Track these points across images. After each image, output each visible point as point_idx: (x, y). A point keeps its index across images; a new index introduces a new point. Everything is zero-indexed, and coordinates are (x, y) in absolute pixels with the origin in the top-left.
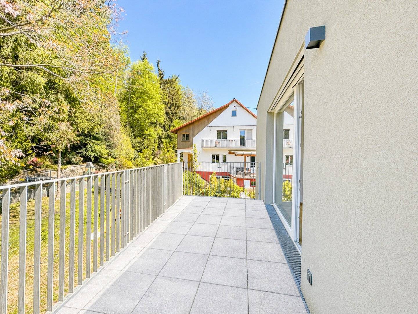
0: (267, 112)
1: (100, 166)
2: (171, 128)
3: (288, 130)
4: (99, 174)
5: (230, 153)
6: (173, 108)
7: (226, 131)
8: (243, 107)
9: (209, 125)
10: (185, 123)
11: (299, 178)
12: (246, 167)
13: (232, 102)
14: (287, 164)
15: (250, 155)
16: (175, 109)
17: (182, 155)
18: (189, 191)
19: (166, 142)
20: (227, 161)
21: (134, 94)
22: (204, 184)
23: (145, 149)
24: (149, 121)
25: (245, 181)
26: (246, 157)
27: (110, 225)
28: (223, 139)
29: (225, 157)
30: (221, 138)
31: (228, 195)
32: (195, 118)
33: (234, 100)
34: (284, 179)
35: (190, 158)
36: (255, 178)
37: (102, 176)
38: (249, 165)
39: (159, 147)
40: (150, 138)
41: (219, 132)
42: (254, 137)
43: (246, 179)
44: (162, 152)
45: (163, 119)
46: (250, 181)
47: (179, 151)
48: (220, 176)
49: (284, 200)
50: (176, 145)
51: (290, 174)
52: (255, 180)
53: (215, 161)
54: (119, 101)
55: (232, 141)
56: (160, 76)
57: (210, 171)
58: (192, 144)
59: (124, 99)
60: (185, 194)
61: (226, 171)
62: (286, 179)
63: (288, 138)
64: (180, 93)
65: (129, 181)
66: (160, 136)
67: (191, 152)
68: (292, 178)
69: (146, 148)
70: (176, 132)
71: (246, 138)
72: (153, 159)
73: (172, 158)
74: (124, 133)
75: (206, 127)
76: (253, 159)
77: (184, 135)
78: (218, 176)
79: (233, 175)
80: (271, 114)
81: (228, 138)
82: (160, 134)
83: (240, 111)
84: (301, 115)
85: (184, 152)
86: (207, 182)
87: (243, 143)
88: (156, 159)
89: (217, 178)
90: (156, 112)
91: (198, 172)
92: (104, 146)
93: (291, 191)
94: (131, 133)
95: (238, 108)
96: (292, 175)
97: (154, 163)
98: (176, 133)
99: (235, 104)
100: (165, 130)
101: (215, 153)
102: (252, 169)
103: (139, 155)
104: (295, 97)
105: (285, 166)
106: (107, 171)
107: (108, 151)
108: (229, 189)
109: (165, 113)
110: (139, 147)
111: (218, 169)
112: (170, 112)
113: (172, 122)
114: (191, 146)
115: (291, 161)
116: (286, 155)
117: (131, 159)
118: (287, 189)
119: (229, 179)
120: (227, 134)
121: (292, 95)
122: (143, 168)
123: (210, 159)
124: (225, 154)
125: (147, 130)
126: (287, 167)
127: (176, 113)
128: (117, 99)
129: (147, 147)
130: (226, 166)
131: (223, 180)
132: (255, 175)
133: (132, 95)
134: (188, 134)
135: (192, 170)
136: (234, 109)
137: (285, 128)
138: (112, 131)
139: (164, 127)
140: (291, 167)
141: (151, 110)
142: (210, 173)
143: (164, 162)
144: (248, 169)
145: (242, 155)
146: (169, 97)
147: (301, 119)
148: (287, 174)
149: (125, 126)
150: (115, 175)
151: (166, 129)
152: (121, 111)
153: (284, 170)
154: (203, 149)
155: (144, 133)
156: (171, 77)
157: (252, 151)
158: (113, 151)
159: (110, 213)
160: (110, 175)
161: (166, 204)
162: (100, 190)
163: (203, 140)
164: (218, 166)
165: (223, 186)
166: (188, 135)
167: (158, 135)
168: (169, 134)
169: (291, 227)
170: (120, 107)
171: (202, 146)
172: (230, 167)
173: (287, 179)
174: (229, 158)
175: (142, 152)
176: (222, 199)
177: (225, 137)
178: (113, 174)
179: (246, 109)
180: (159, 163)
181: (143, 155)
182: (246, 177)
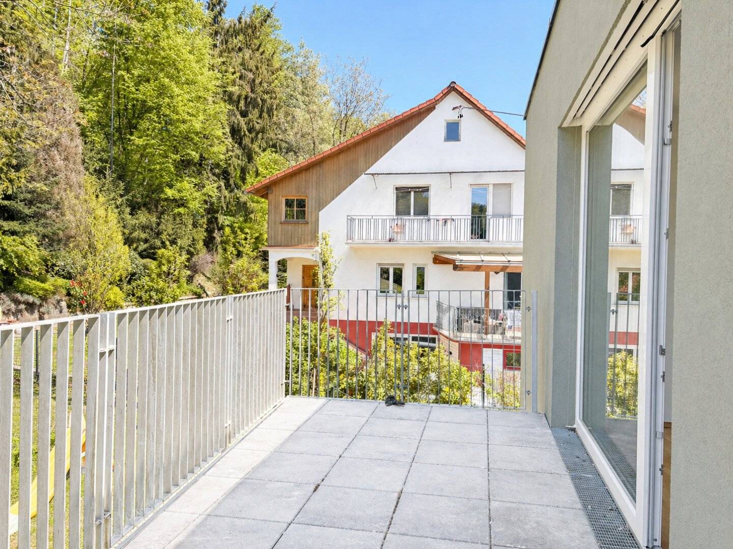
0: (560, 128)
1: (17, 302)
2: (250, 179)
3: (628, 187)
4: (17, 327)
5: (438, 260)
6: (254, 114)
7: (426, 189)
8: (482, 111)
9: (372, 170)
10: (293, 163)
11: (662, 342)
12: (491, 307)
13: (445, 94)
14: (622, 297)
15: (504, 269)
16: (260, 117)
17: (282, 265)
18: (305, 384)
19: (231, 226)
20: (427, 287)
21: (128, 70)
22: (353, 361)
23: (164, 246)
24: (177, 157)
25: (486, 352)
26: (492, 273)
27: (50, 493)
28: (415, 214)
29: (421, 274)
30: (409, 214)
31: (433, 397)
32: (326, 148)
33: (452, 89)
34: (611, 346)
35: (310, 275)
36: (518, 342)
37: (26, 331)
38: (498, 301)
39: (209, 243)
40: (181, 210)
41: (402, 193)
42: (518, 207)
43: (488, 346)
44: (218, 258)
45: (223, 149)
46: (501, 351)
47: (275, 255)
48: (406, 336)
49: (613, 412)
50: (265, 236)
51: (633, 329)
52: (518, 347)
53: (391, 288)
54: (79, 89)
55: (445, 221)
56: (212, 10)
57: (372, 318)
58: (316, 231)
59: (95, 84)
60: (294, 394)
61: (423, 320)
62: (619, 346)
63: (627, 212)
64: (276, 64)
65: (114, 347)
66: (212, 204)
67: (311, 257)
68: (638, 345)
69: (168, 243)
70: (264, 191)
71: (490, 211)
72: (190, 279)
73: (251, 276)
74: (97, 196)
75: (363, 177)
76: (514, 280)
77: (289, 204)
78: (399, 335)
79: (446, 333)
80: (570, 133)
81: (433, 210)
82: (214, 200)
83: (471, 123)
84: (668, 135)
85: (291, 259)
86: (361, 356)
87: (479, 229)
88: (199, 279)
89: (396, 340)
90: (198, 126)
91: (333, 323)
92: (32, 240)
93: (636, 384)
94: (121, 196)
95: (465, 112)
96: (638, 333)
97: (195, 293)
98: (265, 196)
99: (453, 100)
100: (228, 186)
101: (391, 260)
102: (509, 313)
103: (145, 267)
104: (652, 77)
105: (617, 304)
106: (41, 318)
107: (45, 253)
108: (433, 376)
109: (228, 130)
110: (146, 241)
111: (399, 311)
112: (244, 127)
113: (250, 159)
114: (313, 237)
115: (637, 289)
116: (619, 269)
117: (121, 280)
118: (622, 377)
119: (436, 345)
120: (427, 199)
121: (642, 70)
122: (158, 307)
123: (374, 280)
124: (421, 262)
125: (171, 187)
126: (623, 309)
127: (263, 131)
128: (70, 85)
129: (173, 242)
130: (423, 302)
131: (415, 348)
132: (518, 334)
133: (120, 73)
134: (303, 201)
135: (314, 314)
136: (453, 116)
137: (617, 179)
138: (56, 190)
139: (225, 175)
140: (633, 310)
141: (184, 122)
142: (374, 326)
143: (225, 291)
144: (495, 314)
145: (478, 268)
146: (241, 78)
147: (668, 149)
148: (622, 329)
149: (100, 172)
150: (70, 328)
151: (231, 182)
152: (84, 122)
153: (612, 317)
154: (351, 248)
155: (163, 196)
156: (248, 11)
157: (509, 254)
158: (63, 253)
159: (51, 455)
160: (53, 331)
161: (230, 422)
162: (17, 380)
163: (351, 220)
164: (399, 302)
165: (414, 366)
166: (301, 204)
167: (206, 202)
168: (244, 198)
169: (634, 498)
170: (82, 110)
171: (350, 237)
172: (439, 305)
173: (622, 347)
174: (436, 276)
175: (155, 259)
176: (410, 409)
177: (423, 211)
178: (62, 326)
179: (490, 118)
180: (209, 293)
181: (160, 265)
182: (489, 338)
